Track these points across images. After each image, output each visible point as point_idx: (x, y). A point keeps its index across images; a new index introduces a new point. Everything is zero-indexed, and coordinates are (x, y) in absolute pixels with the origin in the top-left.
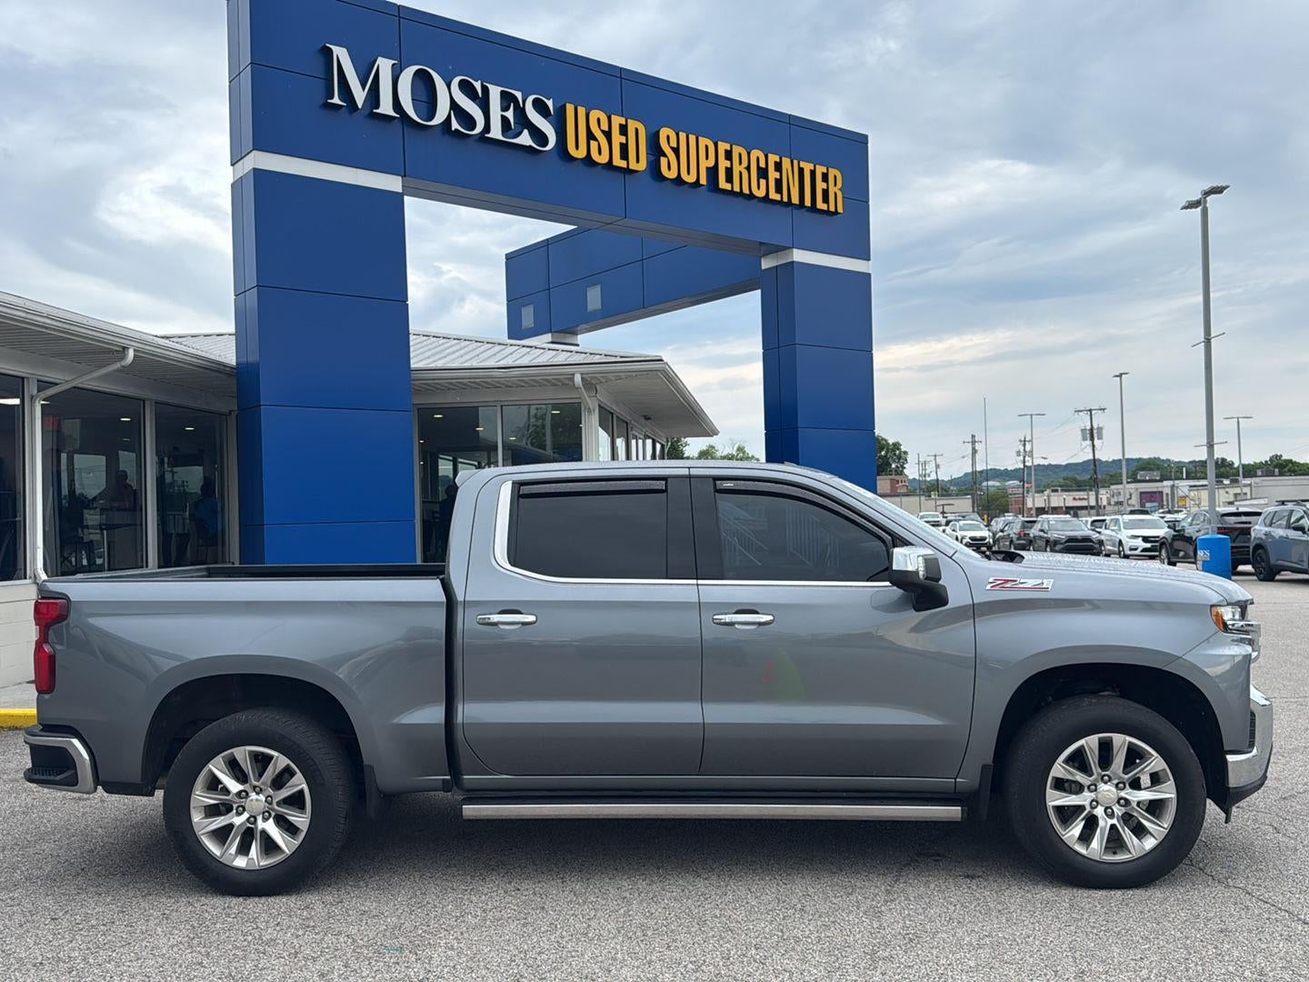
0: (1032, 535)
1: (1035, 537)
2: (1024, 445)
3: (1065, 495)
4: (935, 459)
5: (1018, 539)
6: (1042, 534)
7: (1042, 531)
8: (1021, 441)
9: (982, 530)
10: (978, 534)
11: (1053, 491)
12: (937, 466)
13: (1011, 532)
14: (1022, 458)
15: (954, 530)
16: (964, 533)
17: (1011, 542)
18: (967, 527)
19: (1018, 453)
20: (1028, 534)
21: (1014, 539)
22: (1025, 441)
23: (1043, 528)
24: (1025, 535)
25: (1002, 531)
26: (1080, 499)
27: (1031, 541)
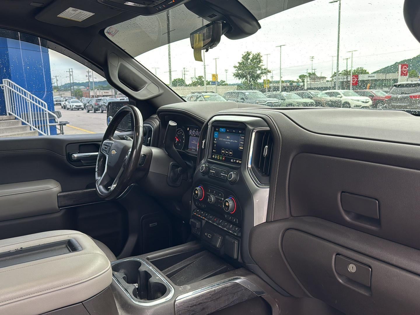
0: (100, 104)
1: (101, 105)
2: (88, 73)
3: (102, 91)
4: (56, 78)
5: (95, 106)
6: (104, 104)
7: (104, 103)
8: (87, 72)
9: (79, 103)
10: (78, 104)
11: (98, 90)
12: (57, 80)
13: (92, 103)
14: (88, 78)
15: (69, 103)
16: (73, 104)
17: (93, 107)
18: (74, 102)
19: (87, 76)
20: (99, 104)
21: (94, 106)
22: (89, 72)
23: (104, 102)
24: (97, 104)
25: (88, 103)
26: (106, 93)
27: (100, 107)
